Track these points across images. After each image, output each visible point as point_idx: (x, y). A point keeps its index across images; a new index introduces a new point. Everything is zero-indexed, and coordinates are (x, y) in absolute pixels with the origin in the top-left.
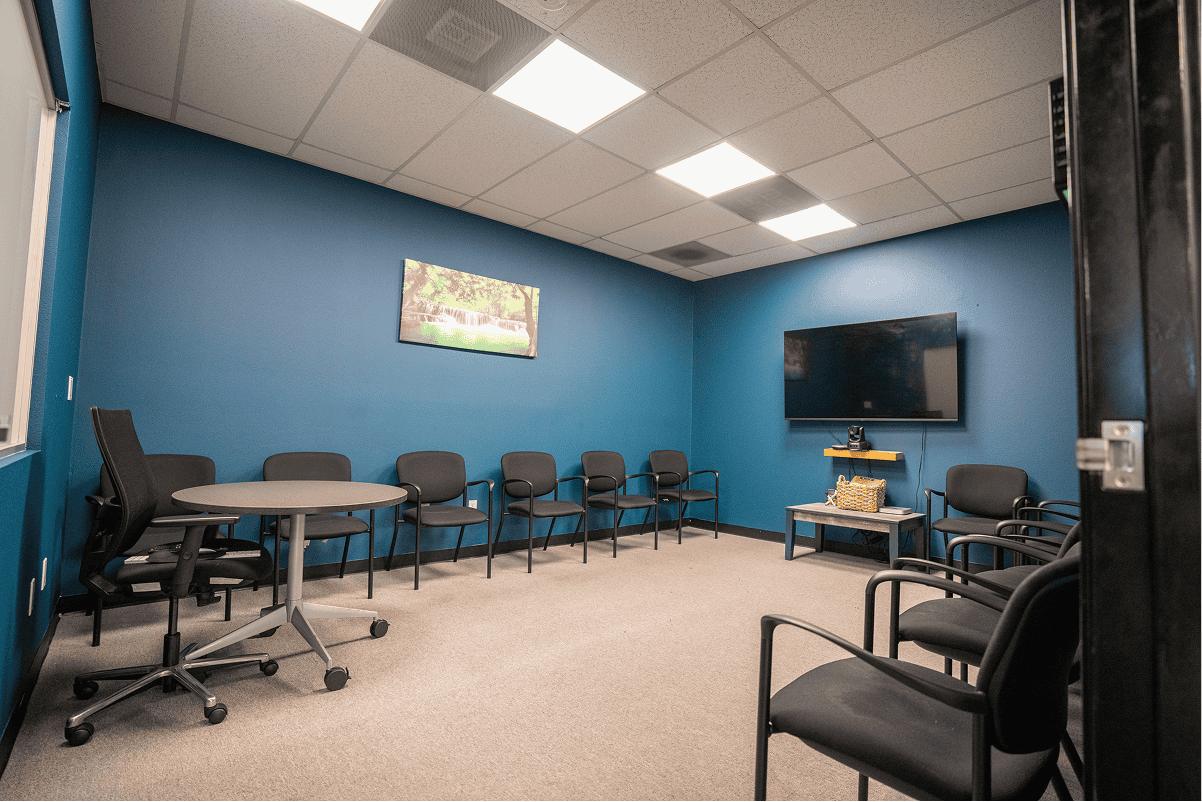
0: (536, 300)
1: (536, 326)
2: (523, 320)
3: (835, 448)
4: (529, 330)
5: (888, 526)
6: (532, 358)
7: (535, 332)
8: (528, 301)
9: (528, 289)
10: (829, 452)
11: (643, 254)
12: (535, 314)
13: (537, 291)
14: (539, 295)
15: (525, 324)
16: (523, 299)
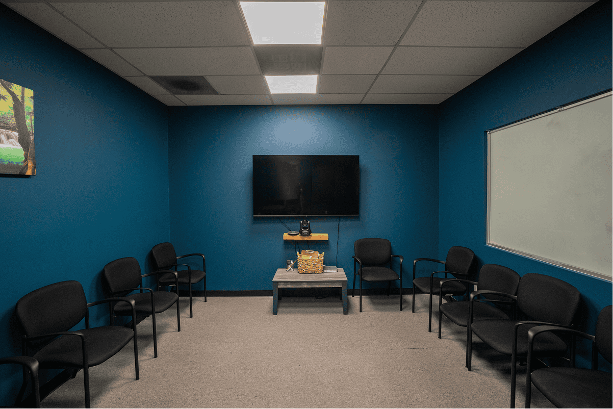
0: (29, 105)
1: (32, 138)
2: (13, 129)
3: (289, 234)
4: (23, 141)
5: (341, 283)
6: (28, 176)
7: (31, 146)
8: (18, 105)
9: (17, 89)
10: (286, 236)
11: (145, 75)
12: (29, 121)
13: (29, 93)
14: (34, 98)
15: (16, 134)
16: (10, 100)
